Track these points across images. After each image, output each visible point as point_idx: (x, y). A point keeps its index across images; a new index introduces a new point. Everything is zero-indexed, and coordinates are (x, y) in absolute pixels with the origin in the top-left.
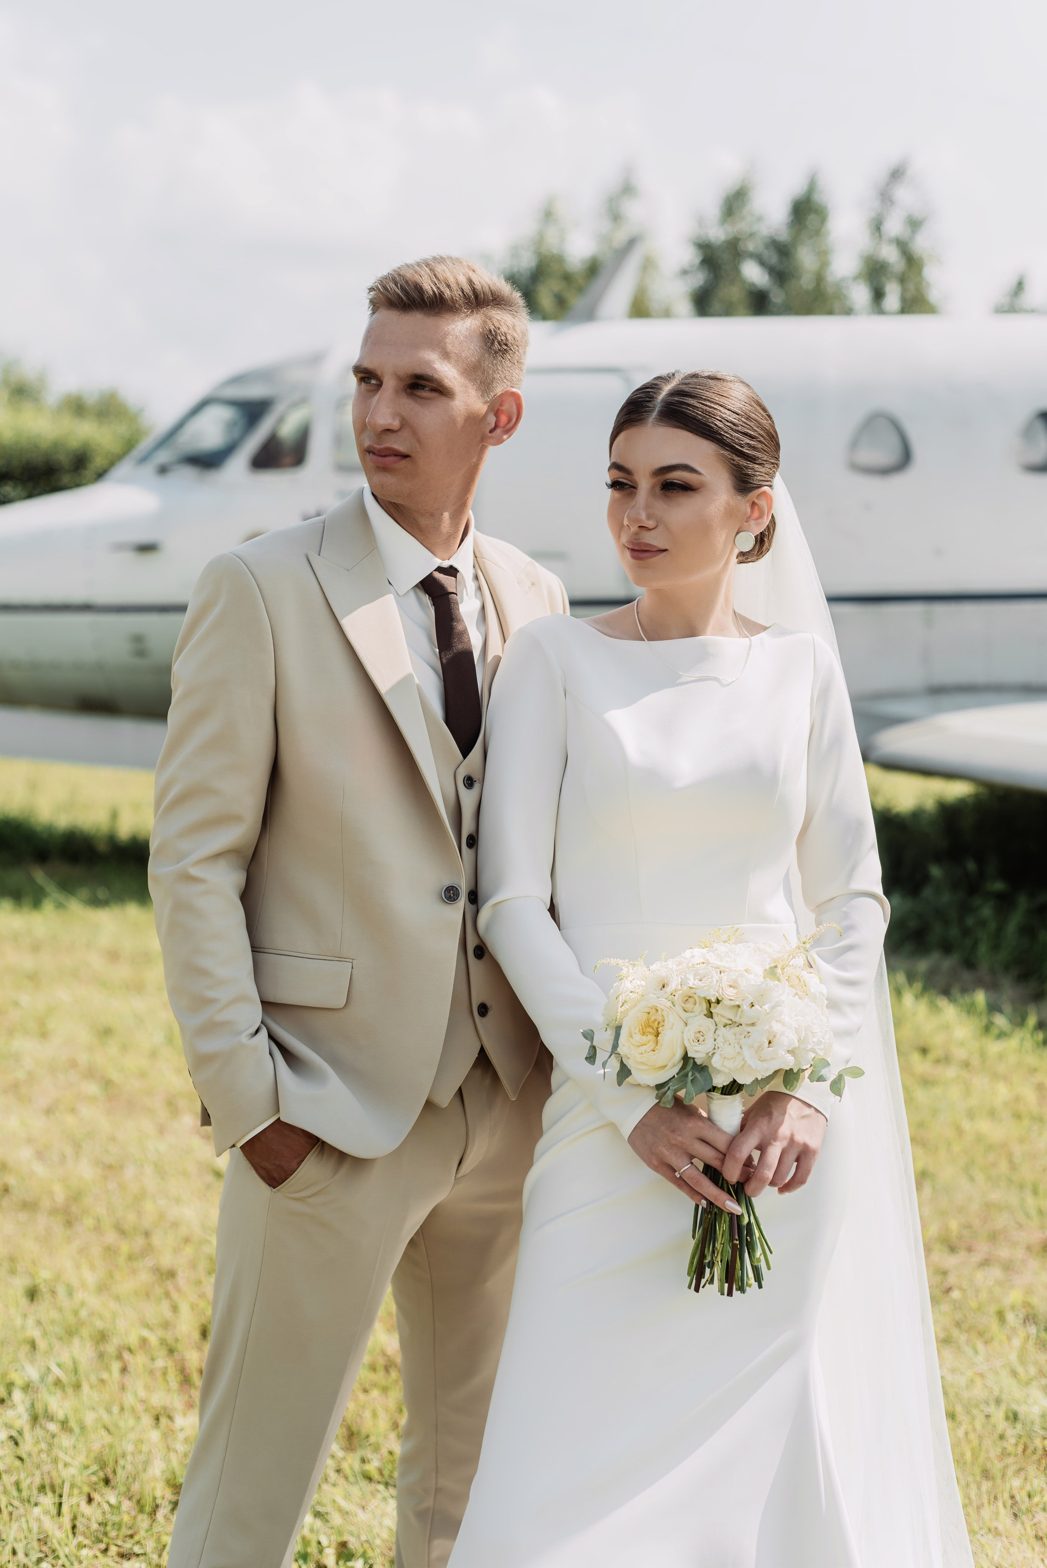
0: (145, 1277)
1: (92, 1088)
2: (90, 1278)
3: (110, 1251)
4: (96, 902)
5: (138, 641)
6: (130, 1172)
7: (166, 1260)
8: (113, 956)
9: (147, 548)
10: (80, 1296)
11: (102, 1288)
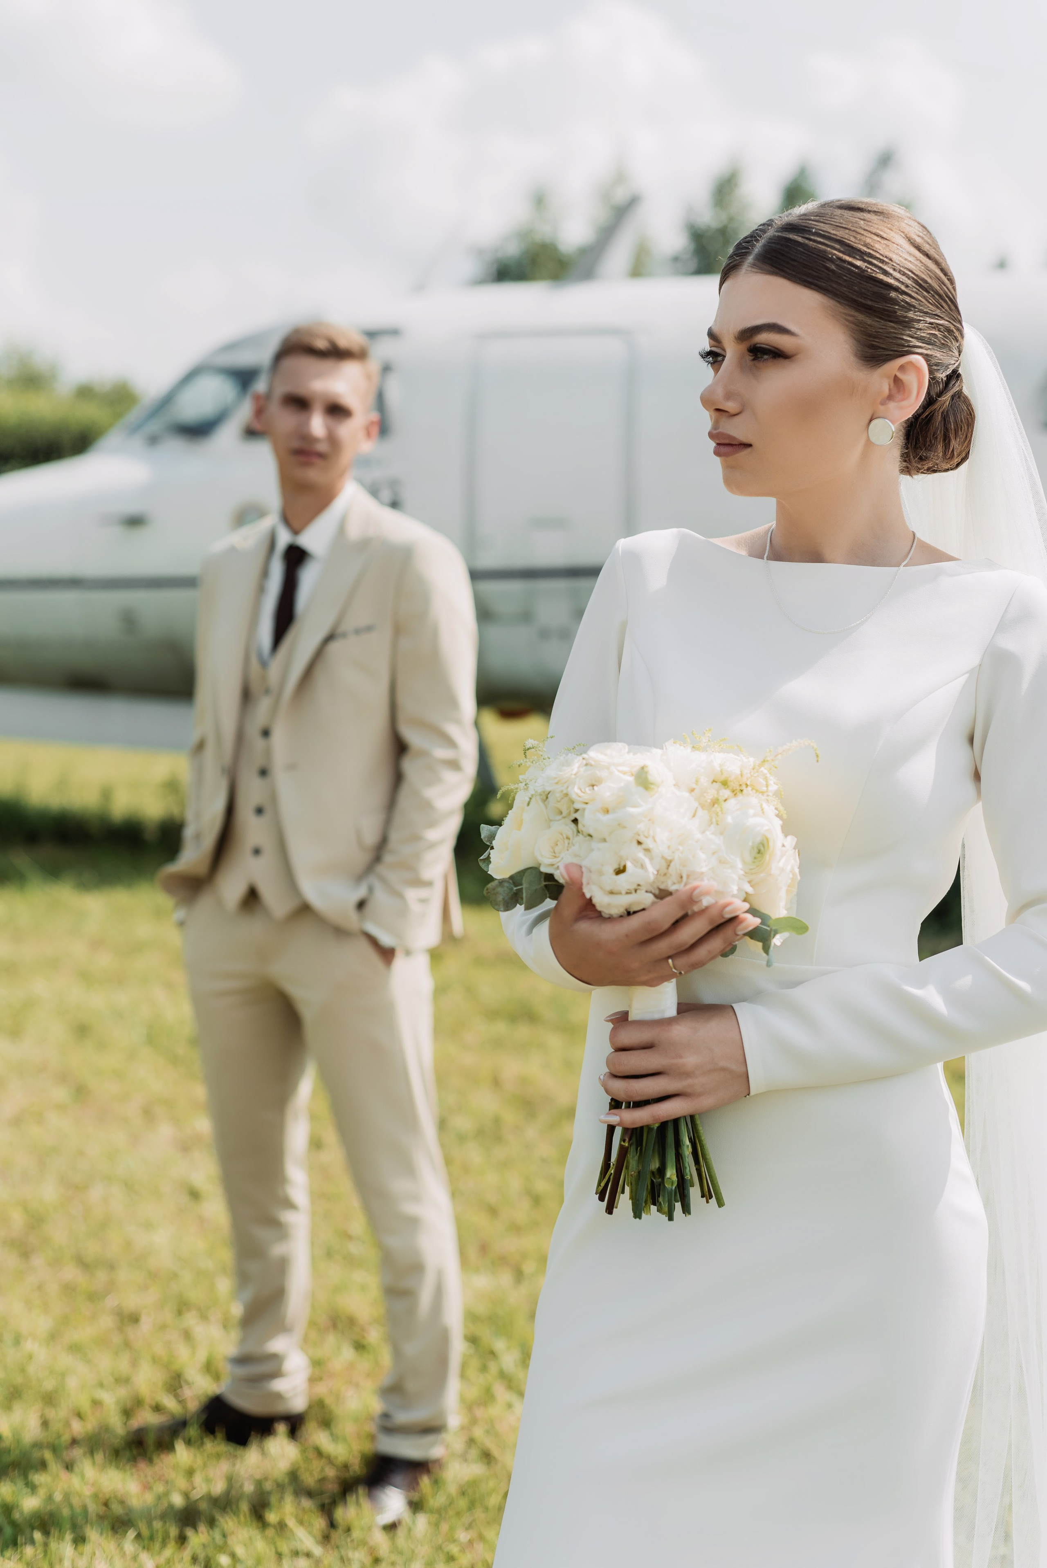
0: (107, 1322)
1: (61, 1094)
2: (43, 1323)
3: (69, 1289)
4: (83, 886)
5: (129, 620)
6: (96, 1193)
7: (131, 1301)
8: (97, 944)
9: (135, 522)
10: (30, 1346)
11: (53, 1337)
